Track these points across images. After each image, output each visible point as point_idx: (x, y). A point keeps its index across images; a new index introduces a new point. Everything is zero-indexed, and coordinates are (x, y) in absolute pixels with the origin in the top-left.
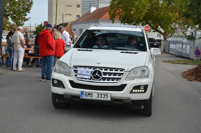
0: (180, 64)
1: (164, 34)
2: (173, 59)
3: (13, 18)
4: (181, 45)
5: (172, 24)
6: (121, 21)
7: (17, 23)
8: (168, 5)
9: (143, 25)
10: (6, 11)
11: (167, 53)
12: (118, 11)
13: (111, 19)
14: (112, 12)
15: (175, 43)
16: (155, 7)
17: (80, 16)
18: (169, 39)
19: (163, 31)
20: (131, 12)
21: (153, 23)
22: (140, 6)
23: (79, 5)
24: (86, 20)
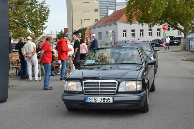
1: (184, 31)
3: (32, 28)
5: (192, 20)
6: (138, 21)
7: (35, 32)
8: (187, 1)
9: (161, 23)
10: (24, 22)
11: (188, 51)
12: (135, 12)
13: (129, 21)
14: (129, 14)
16: (173, 4)
17: (99, 20)
18: (189, 36)
19: (183, 28)
20: (148, 11)
21: (172, 20)
22: (157, 5)
23: (97, 10)
24: (104, 23)
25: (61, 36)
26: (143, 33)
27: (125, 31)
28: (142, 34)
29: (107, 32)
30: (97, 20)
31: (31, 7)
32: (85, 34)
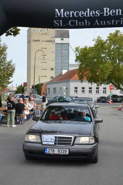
6: (88, 81)
9: (107, 84)
12: (86, 73)
13: (80, 79)
14: (81, 74)
16: (117, 69)
20: (96, 73)
21: (116, 82)
22: (104, 68)
23: (53, 69)
24: (59, 80)
25: (20, 89)
26: (91, 90)
27: (76, 88)
28: (90, 92)
29: (61, 88)
30: (53, 77)
32: (41, 88)
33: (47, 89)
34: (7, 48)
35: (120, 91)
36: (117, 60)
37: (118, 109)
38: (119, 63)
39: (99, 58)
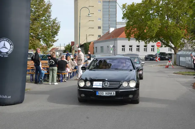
0: (190, 75)
1: (174, 49)
2: (184, 71)
3: (44, 40)
4: (190, 58)
5: (181, 40)
6: (136, 38)
7: (47, 44)
8: (177, 23)
9: (156, 41)
10: (38, 35)
11: (177, 65)
12: (133, 31)
13: (127, 37)
14: (128, 32)
15: (185, 56)
16: (165, 26)
18: (179, 53)
19: (173, 46)
20: (144, 30)
21: (164, 39)
22: (152, 25)
23: (100, 27)
24: (106, 39)
25: (68, 48)
26: (139, 48)
27: (123, 46)
28: (138, 50)
29: (108, 47)
30: (100, 35)
31: (45, 22)
32: (89, 47)
33: (95, 48)
34: (51, 6)
35: (169, 48)
36: (166, 17)
37: (165, 66)
38: (168, 19)
39: (147, 14)
